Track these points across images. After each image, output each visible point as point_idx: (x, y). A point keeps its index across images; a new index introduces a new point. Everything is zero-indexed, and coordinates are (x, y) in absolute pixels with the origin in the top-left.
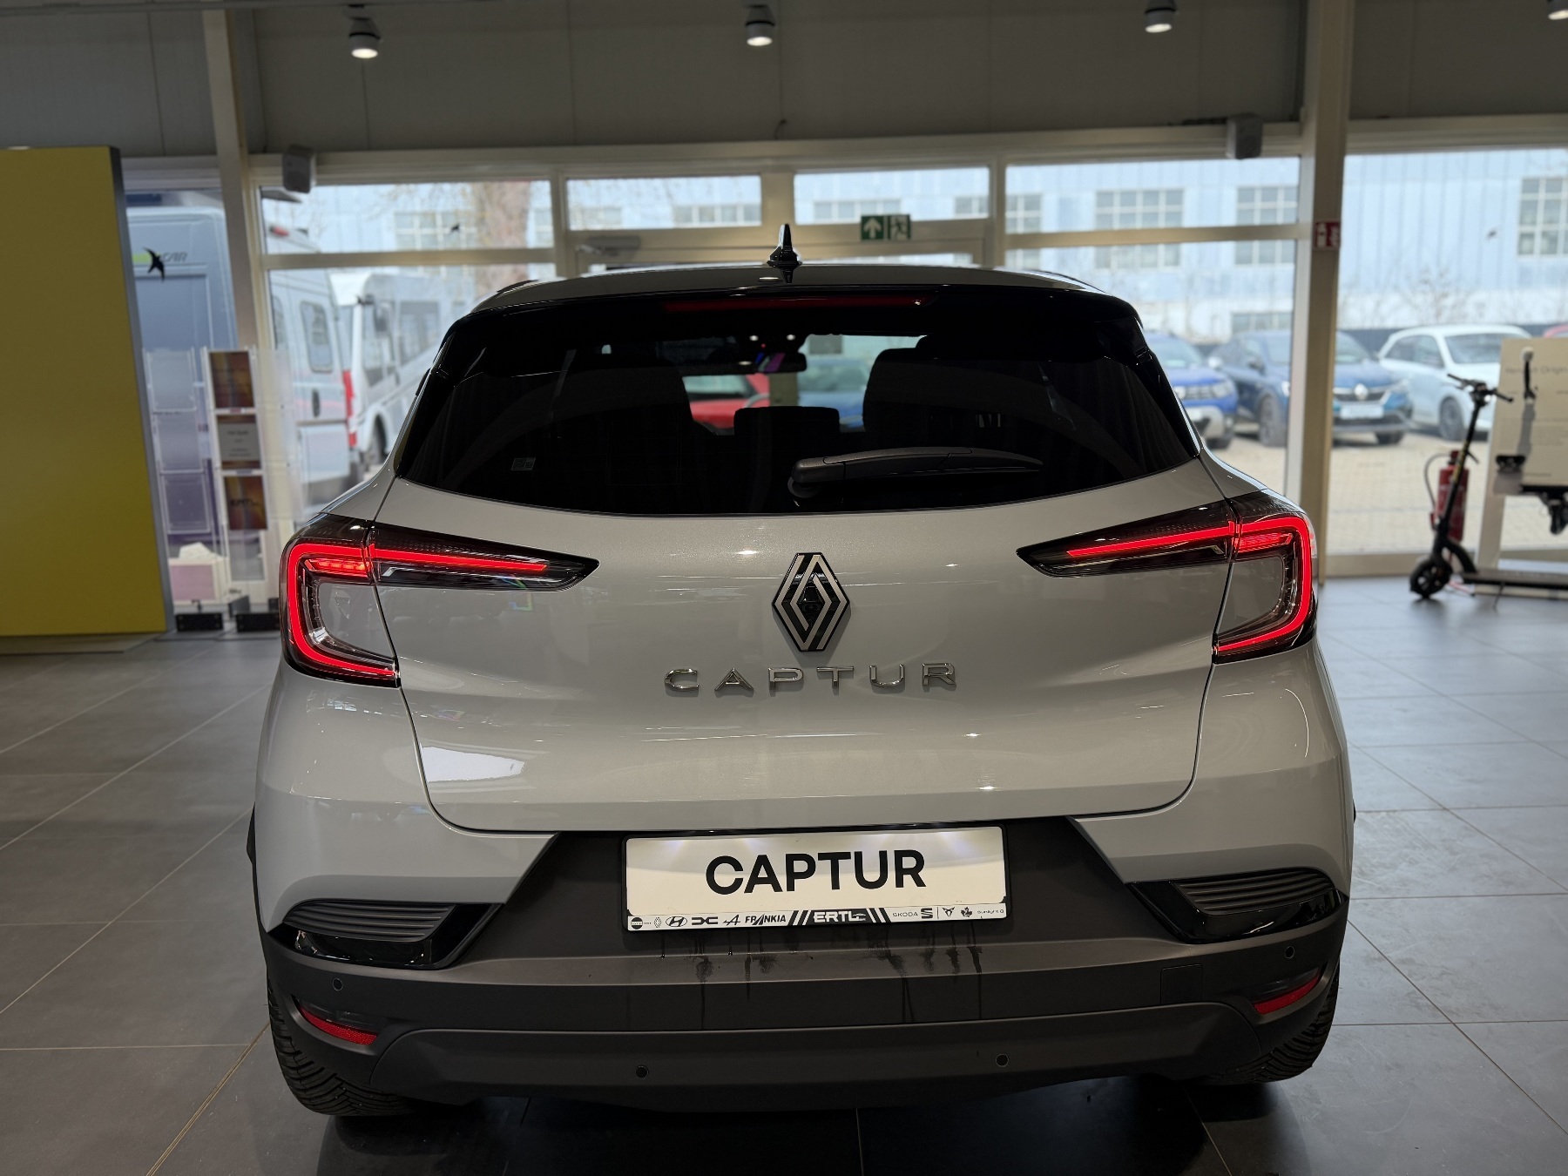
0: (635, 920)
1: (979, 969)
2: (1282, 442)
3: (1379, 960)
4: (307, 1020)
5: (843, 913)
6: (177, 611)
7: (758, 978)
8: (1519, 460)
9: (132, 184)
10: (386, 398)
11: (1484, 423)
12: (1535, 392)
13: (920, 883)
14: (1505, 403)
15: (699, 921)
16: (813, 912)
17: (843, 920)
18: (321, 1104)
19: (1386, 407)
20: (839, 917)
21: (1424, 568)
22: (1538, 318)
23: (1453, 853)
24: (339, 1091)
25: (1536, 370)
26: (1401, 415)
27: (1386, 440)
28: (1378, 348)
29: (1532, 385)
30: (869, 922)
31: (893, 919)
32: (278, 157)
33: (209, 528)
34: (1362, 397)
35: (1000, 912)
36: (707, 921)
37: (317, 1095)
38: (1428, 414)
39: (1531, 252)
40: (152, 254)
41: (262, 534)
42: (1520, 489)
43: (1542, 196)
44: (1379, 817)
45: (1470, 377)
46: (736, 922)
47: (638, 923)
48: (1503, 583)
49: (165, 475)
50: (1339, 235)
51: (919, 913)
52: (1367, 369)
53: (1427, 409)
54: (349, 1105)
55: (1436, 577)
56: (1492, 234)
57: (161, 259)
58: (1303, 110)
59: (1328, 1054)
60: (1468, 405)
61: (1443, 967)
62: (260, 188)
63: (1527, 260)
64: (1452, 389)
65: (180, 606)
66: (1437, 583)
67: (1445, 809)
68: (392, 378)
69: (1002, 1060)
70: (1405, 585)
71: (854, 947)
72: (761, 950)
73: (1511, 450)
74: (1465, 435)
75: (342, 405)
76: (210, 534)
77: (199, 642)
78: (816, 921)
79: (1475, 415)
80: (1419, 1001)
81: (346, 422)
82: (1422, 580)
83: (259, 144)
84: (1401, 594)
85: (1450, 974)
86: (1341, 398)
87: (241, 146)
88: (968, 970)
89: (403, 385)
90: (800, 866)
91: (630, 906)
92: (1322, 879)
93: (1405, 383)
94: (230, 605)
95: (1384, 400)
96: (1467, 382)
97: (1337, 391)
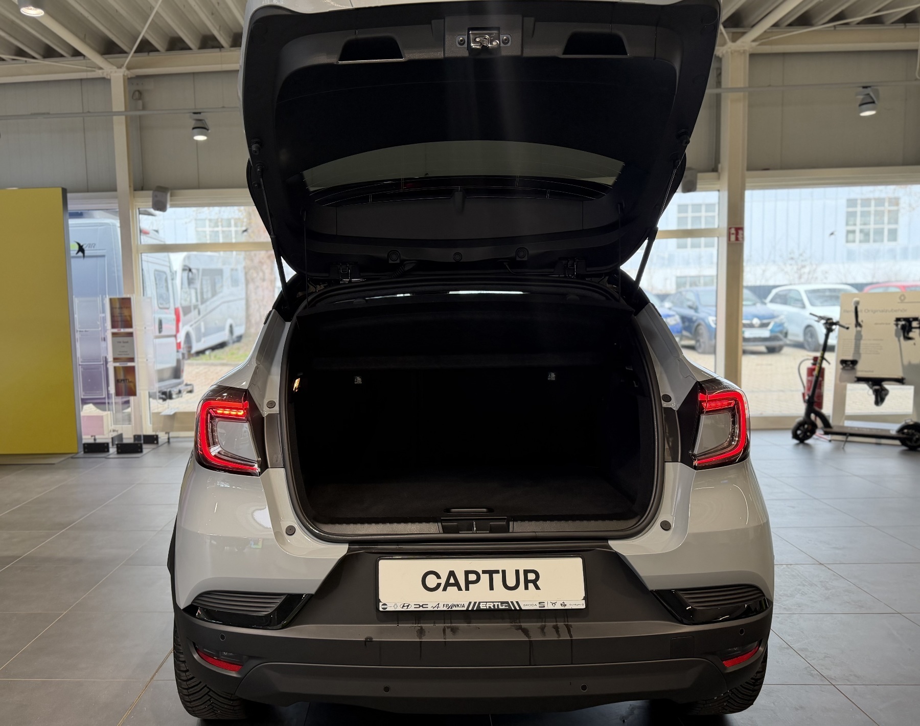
0: (383, 605)
1: (571, 636)
2: (714, 352)
3: (787, 648)
4: (202, 658)
5: (496, 604)
6: (84, 441)
7: (450, 638)
8: (854, 363)
9: (72, 207)
10: (192, 323)
11: (832, 341)
12: (861, 323)
13: (537, 588)
14: (845, 330)
15: (418, 606)
16: (479, 603)
17: (496, 607)
18: (197, 710)
19: (771, 331)
20: (494, 606)
21: (800, 425)
22: (860, 280)
23: (827, 589)
24: (209, 703)
25: (861, 311)
26: (781, 336)
27: (772, 350)
28: (765, 297)
29: (860, 320)
30: (510, 609)
31: (523, 608)
32: (150, 193)
33: (104, 395)
34: (757, 325)
35: (582, 605)
36: (422, 606)
37: (197, 705)
38: (797, 335)
39: (854, 241)
40: (79, 244)
41: (132, 398)
42: (856, 379)
43: (859, 209)
44: (782, 568)
45: (822, 314)
46: (438, 607)
47: (385, 607)
48: (848, 434)
49: (81, 365)
50: (743, 234)
51: (538, 605)
52: (759, 309)
53: (796, 333)
54: (213, 712)
55: (807, 430)
56: (832, 234)
57: (84, 247)
58: (720, 166)
59: (760, 700)
60: (821, 330)
61: (825, 653)
62: (139, 209)
63: (851, 246)
64: (812, 321)
65: (86, 439)
66: (808, 434)
67: (821, 564)
68: (196, 311)
69: (584, 688)
70: (789, 435)
71: (502, 623)
72: (451, 623)
73: (850, 357)
74: (821, 348)
75: (174, 327)
76: (105, 398)
77: (97, 459)
78: (481, 608)
79: (827, 336)
80: (812, 672)
81: (175, 336)
82: (799, 432)
83: (139, 186)
84: (787, 440)
85: (829, 657)
86: (745, 326)
87: (130, 186)
88: (565, 637)
89: (202, 315)
90: (472, 577)
91: (381, 597)
92: (758, 591)
93: (782, 317)
94: (112, 438)
95: (770, 327)
96: (821, 318)
97: (745, 322)
